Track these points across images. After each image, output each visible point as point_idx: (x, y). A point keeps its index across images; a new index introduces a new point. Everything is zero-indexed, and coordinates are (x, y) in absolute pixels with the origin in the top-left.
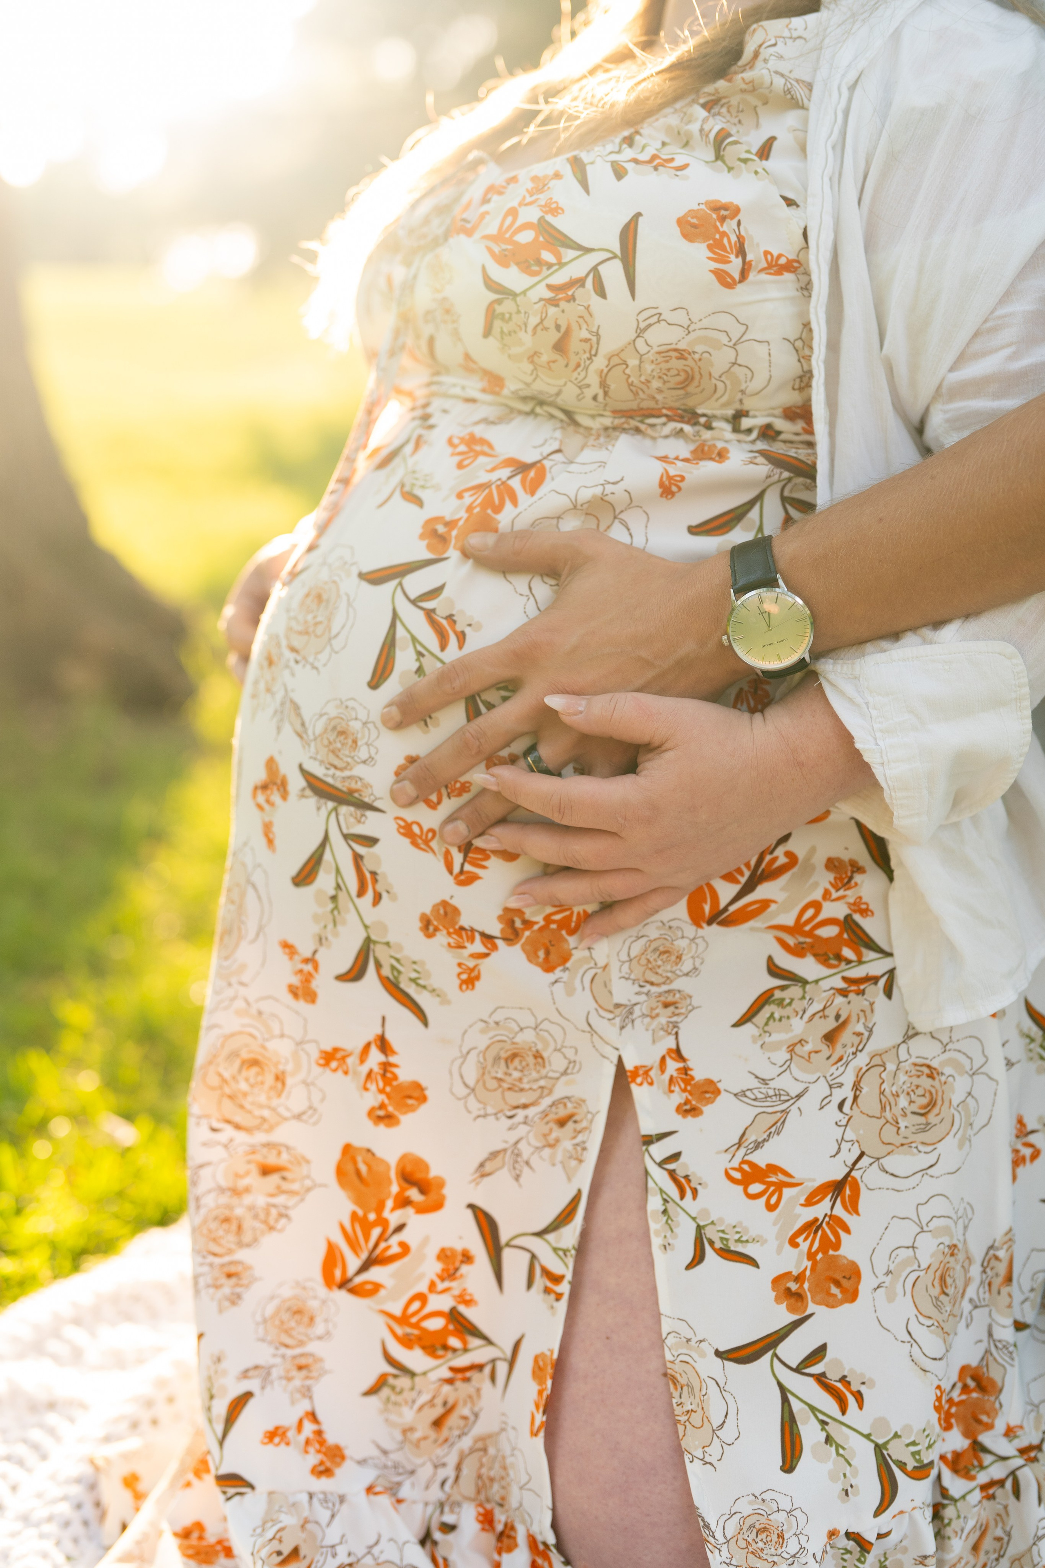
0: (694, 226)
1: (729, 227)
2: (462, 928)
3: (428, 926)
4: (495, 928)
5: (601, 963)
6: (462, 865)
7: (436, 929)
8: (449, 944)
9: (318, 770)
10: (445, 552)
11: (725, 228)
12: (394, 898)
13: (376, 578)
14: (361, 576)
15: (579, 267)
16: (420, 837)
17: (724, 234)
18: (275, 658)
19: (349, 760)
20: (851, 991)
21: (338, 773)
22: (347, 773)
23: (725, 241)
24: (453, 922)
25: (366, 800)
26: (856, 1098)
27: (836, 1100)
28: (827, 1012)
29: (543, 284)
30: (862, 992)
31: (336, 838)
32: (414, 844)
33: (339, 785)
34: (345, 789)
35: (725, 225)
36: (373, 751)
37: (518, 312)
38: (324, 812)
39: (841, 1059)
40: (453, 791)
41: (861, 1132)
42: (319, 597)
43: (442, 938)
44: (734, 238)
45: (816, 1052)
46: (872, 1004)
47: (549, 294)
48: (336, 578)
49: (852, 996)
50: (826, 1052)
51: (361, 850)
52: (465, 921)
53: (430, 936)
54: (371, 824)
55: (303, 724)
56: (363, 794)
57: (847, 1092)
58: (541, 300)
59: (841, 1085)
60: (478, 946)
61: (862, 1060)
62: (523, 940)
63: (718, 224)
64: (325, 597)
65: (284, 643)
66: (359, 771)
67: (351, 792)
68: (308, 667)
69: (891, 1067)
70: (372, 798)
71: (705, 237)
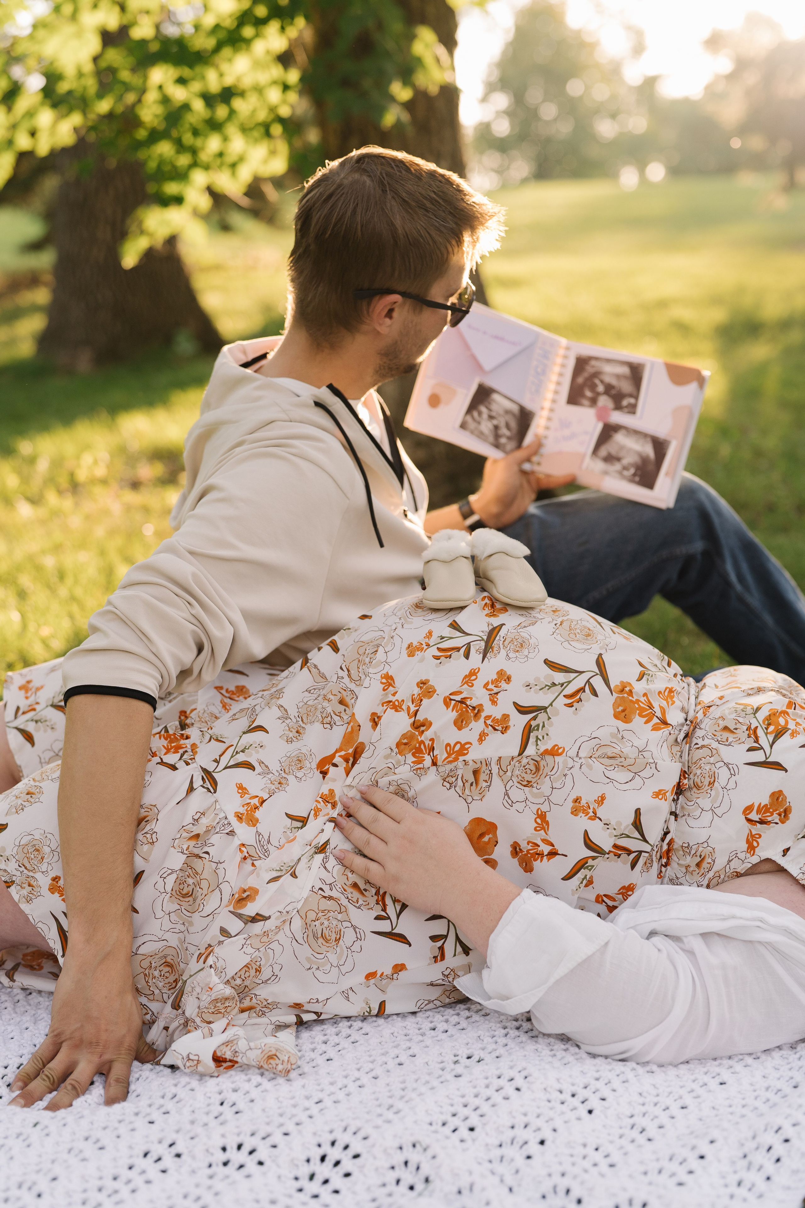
0: (778, 799)
1: (776, 818)
2: (421, 700)
3: (423, 683)
4: (420, 717)
5: (396, 771)
6: (454, 700)
7: (421, 688)
8: (414, 695)
9: (502, 633)
10: (615, 692)
11: (775, 815)
12: (437, 666)
13: (600, 663)
14: (600, 655)
15: (764, 741)
16: (469, 680)
17: (772, 814)
18: (557, 614)
19: (508, 648)
20: (378, 897)
21: (501, 642)
22: (501, 646)
23: (768, 814)
24: (424, 696)
25: (488, 655)
26: (325, 897)
27: (324, 887)
28: (368, 884)
29: (758, 725)
30: (378, 904)
31: (468, 639)
32: (466, 676)
33: (495, 642)
34: (493, 645)
35: (777, 815)
36: (513, 660)
37: (746, 715)
38: (481, 634)
39: (345, 890)
40: (492, 697)
41: (310, 899)
42: (589, 635)
43: (417, 691)
44: (769, 819)
45: (347, 879)
46: (372, 909)
47: (753, 727)
48: (599, 642)
49: (376, 897)
50: (348, 883)
51: (462, 651)
52: (425, 702)
53: (418, 684)
54: (475, 657)
55: (525, 627)
56: (491, 653)
57: (328, 893)
58: (751, 724)
59: (331, 890)
60: (413, 709)
61: (344, 902)
62: (413, 731)
63: (778, 812)
64: (589, 638)
65: (565, 618)
66: (503, 652)
67: (492, 648)
68: (554, 630)
69: (340, 917)
70: (490, 658)
71: (772, 804)
